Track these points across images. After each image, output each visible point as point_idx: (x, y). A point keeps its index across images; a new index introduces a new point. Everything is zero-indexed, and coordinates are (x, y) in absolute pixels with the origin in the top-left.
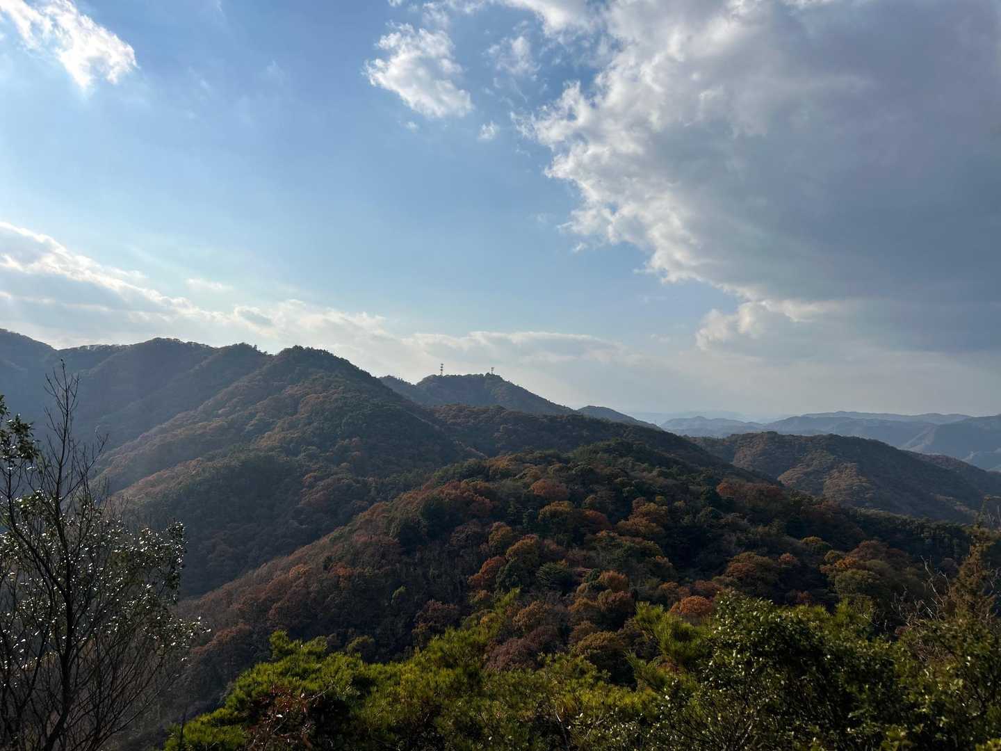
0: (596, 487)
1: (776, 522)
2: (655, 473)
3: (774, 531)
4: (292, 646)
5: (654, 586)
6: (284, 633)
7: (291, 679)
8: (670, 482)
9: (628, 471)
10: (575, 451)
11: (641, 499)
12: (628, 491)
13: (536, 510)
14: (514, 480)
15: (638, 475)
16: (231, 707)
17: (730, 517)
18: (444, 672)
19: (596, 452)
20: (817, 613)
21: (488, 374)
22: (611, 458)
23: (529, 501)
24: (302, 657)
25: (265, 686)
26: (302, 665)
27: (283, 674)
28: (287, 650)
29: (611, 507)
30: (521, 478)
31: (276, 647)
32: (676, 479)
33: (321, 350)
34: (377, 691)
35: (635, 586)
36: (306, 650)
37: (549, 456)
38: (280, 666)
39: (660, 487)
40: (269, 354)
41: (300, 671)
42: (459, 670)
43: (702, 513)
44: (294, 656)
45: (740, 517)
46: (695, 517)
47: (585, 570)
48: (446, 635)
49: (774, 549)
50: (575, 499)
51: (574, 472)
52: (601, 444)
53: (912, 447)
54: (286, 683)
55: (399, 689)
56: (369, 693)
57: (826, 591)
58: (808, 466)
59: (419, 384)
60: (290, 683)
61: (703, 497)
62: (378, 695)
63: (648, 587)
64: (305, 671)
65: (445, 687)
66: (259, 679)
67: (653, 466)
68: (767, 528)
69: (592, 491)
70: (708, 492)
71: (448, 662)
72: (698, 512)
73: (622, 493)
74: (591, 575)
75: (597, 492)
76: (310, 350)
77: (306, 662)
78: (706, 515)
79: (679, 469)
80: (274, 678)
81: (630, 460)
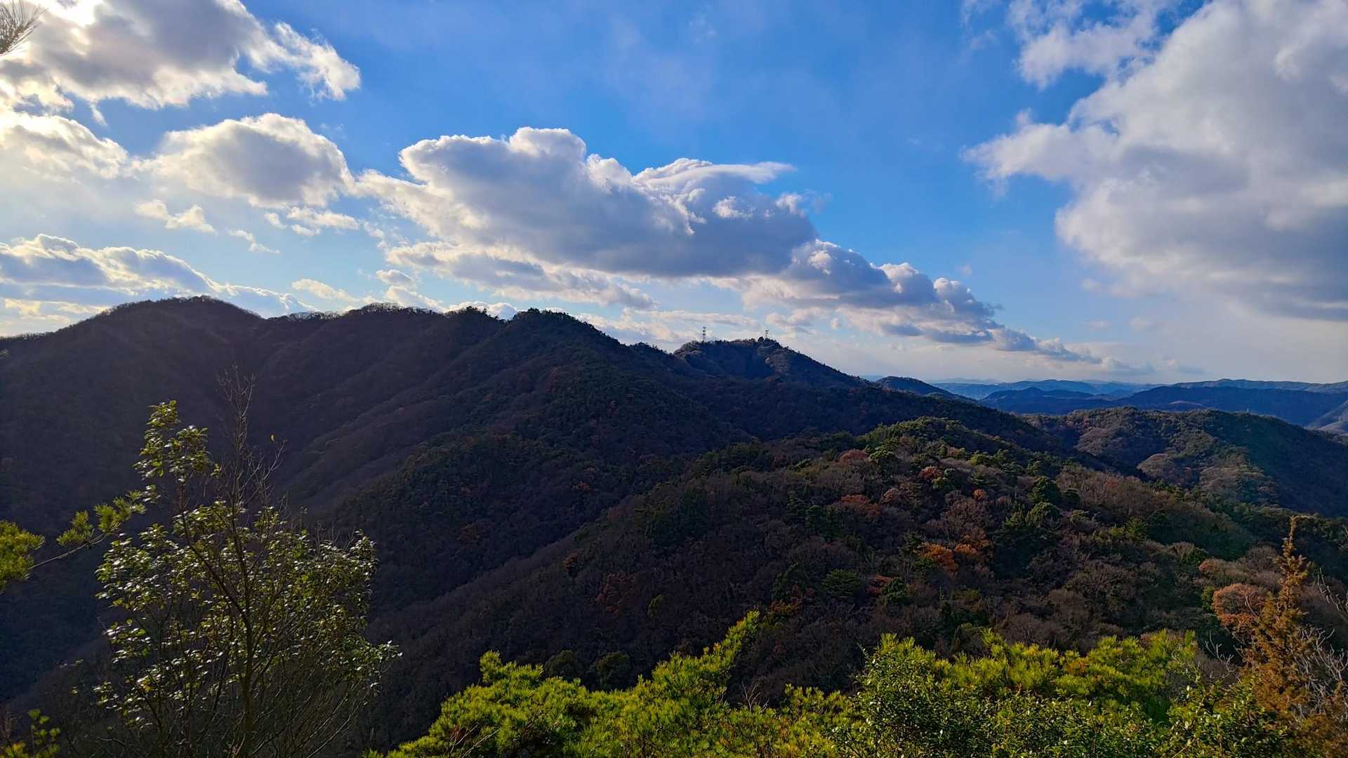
0: (898, 478)
1: (1135, 522)
2: (974, 459)
3: (1131, 533)
4: (503, 669)
5: (972, 599)
6: (497, 655)
7: (499, 706)
8: (993, 470)
9: (938, 457)
10: (871, 433)
11: (956, 492)
12: (938, 483)
13: (823, 505)
14: (796, 469)
15: (953, 463)
16: (435, 735)
17: (1072, 515)
18: (669, 704)
19: (899, 434)
20: (1128, 647)
21: (761, 338)
22: (917, 441)
23: (813, 494)
24: (514, 682)
25: (471, 713)
26: (514, 691)
27: (493, 700)
28: (499, 673)
29: (916, 503)
30: (803, 466)
31: (487, 670)
32: (1000, 467)
33: (560, 313)
34: (597, 723)
35: (948, 599)
36: (518, 675)
37: (838, 439)
38: (490, 692)
39: (981, 478)
40: (500, 319)
41: (512, 698)
42: (685, 702)
43: (1036, 509)
44: (504, 681)
45: (1086, 515)
46: (1025, 514)
47: (884, 578)
48: (672, 662)
49: (1130, 555)
50: (870, 492)
51: (869, 459)
52: (905, 424)
53: (1323, 425)
54: (494, 711)
55: (620, 723)
56: (588, 724)
57: (1199, 610)
58: (1179, 450)
59: (677, 353)
60: (499, 711)
61: (1036, 489)
62: (596, 728)
63: (963, 602)
64: (517, 698)
65: (667, 721)
66: (466, 706)
67: (971, 451)
68: (1122, 530)
69: (893, 483)
70: (1043, 484)
71: (675, 693)
72: (1028, 508)
73: (931, 484)
74: (890, 586)
75: (899, 484)
76: (548, 313)
77: (518, 688)
78: (1040, 513)
79: (1005, 454)
80: (482, 704)
81: (941, 444)
